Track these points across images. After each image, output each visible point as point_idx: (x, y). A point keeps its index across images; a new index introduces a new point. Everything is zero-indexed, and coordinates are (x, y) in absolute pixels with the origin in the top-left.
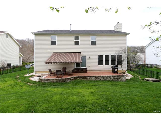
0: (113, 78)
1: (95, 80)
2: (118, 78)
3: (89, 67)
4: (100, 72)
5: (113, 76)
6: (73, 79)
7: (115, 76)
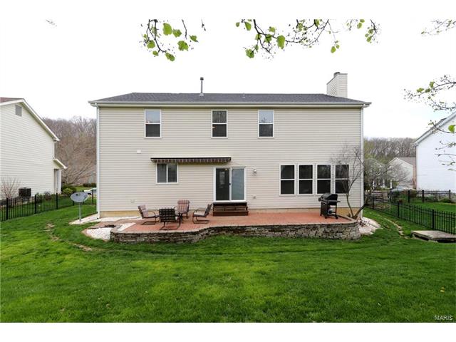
0: (323, 229)
1: (270, 235)
2: (337, 232)
3: (255, 198)
4: (284, 214)
5: (322, 226)
6: (207, 234)
7: (329, 225)
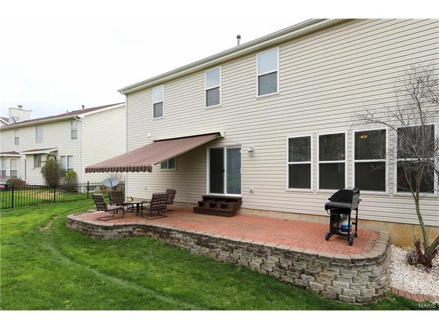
0: (276, 259)
2: (303, 272)
4: (291, 222)
5: (275, 251)
7: (289, 252)
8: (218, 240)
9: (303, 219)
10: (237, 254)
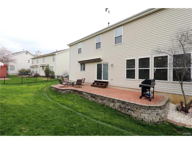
0: (119, 104)
2: (129, 109)
3: (112, 79)
6: (70, 92)
8: (98, 96)
9: (132, 90)
10: (104, 101)
